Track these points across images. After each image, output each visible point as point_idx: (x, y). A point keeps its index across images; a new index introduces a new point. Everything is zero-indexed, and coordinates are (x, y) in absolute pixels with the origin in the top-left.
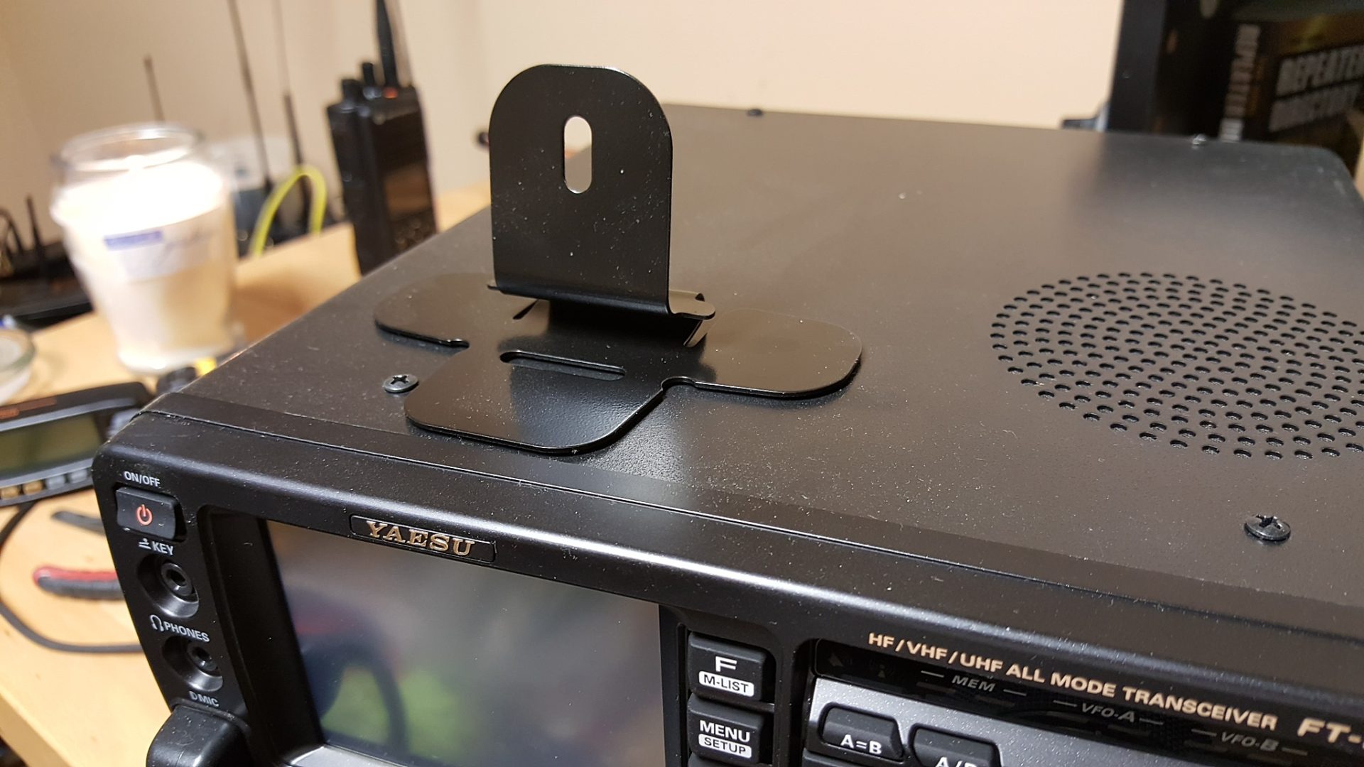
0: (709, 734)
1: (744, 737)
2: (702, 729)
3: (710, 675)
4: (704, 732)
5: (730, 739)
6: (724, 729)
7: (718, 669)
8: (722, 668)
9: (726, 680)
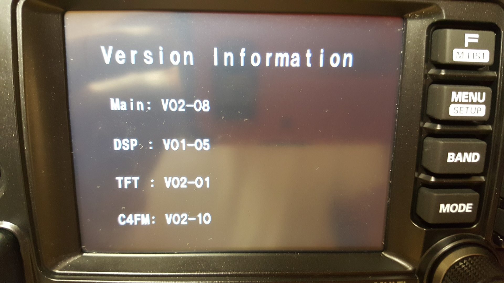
0: (458, 103)
1: (481, 98)
2: (452, 101)
3: (460, 50)
4: (455, 103)
5: (472, 103)
6: (468, 95)
7: (466, 45)
8: (470, 44)
9: (472, 51)
